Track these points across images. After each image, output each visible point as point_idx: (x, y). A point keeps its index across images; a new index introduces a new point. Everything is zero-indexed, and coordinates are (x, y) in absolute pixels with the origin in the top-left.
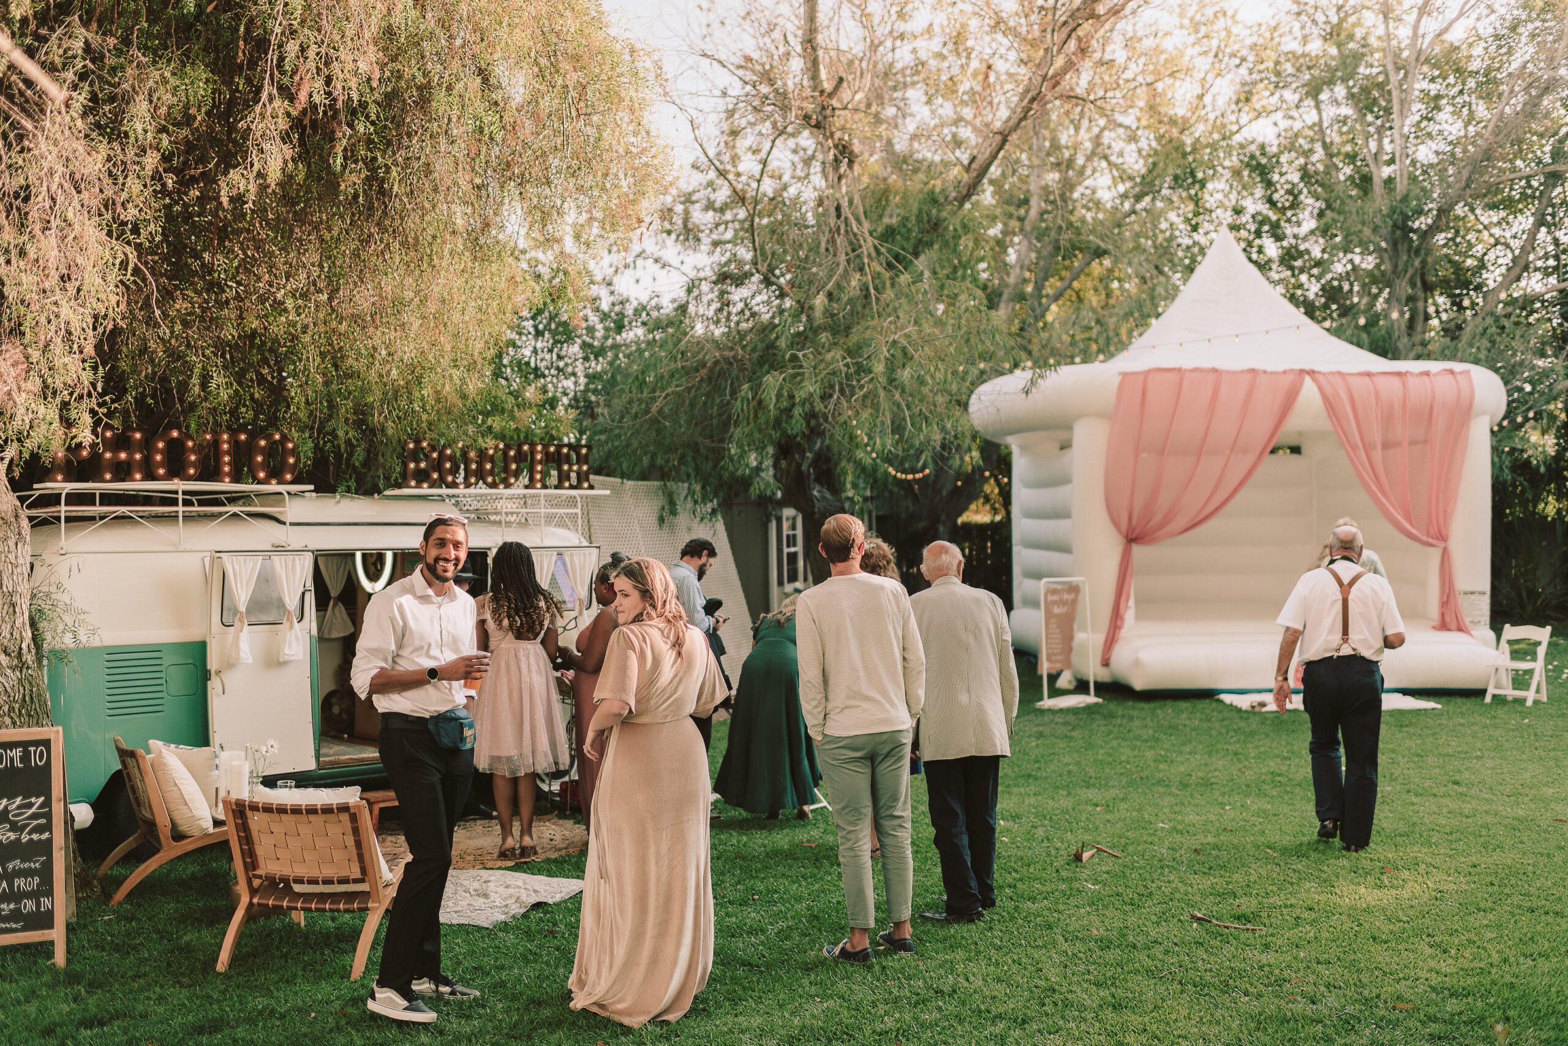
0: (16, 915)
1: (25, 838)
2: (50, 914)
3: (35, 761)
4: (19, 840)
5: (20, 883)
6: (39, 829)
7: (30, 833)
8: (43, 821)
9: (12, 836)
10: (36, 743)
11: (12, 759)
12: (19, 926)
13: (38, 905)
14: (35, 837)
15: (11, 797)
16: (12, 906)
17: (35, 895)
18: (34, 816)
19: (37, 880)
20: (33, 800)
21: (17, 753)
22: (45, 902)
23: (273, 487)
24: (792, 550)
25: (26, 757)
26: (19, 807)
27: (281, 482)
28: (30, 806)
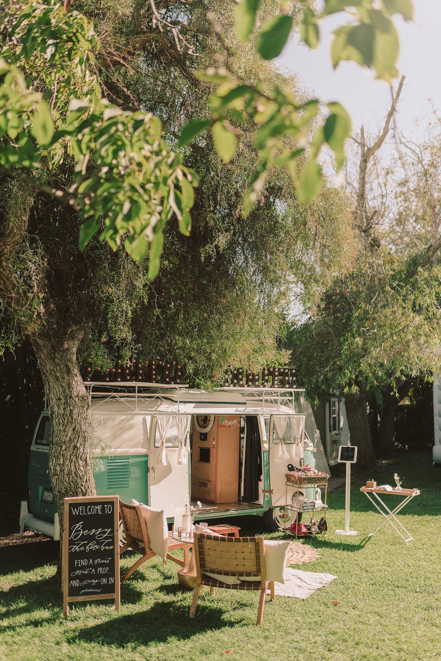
0: (98, 586)
1: (103, 548)
2: (113, 585)
3: (107, 511)
4: (99, 549)
5: (100, 569)
6: (109, 544)
7: (105, 546)
8: (110, 540)
9: (97, 547)
10: (108, 503)
11: (97, 510)
12: (99, 591)
13: (108, 581)
14: (107, 548)
15: (97, 528)
16: (96, 581)
17: (106, 576)
18: (107, 538)
19: (107, 569)
20: (106, 530)
21: (99, 507)
22: (111, 580)
23: (173, 386)
24: (334, 416)
25: (103, 510)
26: (100, 533)
27: (176, 383)
28: (105, 532)
